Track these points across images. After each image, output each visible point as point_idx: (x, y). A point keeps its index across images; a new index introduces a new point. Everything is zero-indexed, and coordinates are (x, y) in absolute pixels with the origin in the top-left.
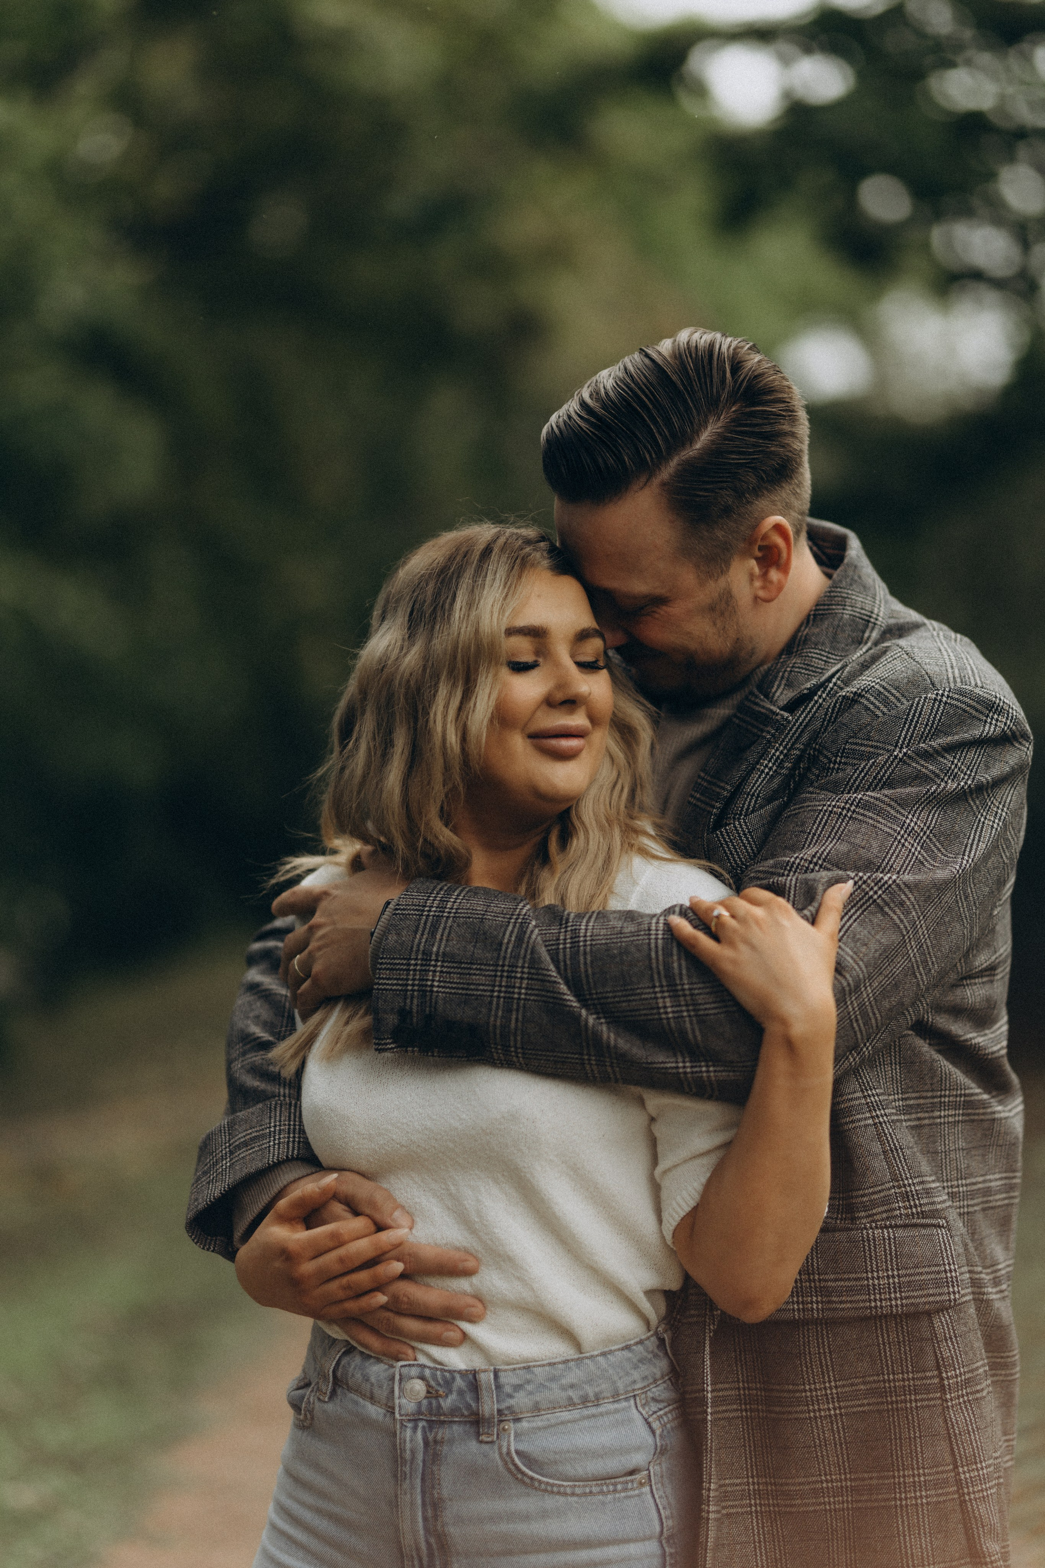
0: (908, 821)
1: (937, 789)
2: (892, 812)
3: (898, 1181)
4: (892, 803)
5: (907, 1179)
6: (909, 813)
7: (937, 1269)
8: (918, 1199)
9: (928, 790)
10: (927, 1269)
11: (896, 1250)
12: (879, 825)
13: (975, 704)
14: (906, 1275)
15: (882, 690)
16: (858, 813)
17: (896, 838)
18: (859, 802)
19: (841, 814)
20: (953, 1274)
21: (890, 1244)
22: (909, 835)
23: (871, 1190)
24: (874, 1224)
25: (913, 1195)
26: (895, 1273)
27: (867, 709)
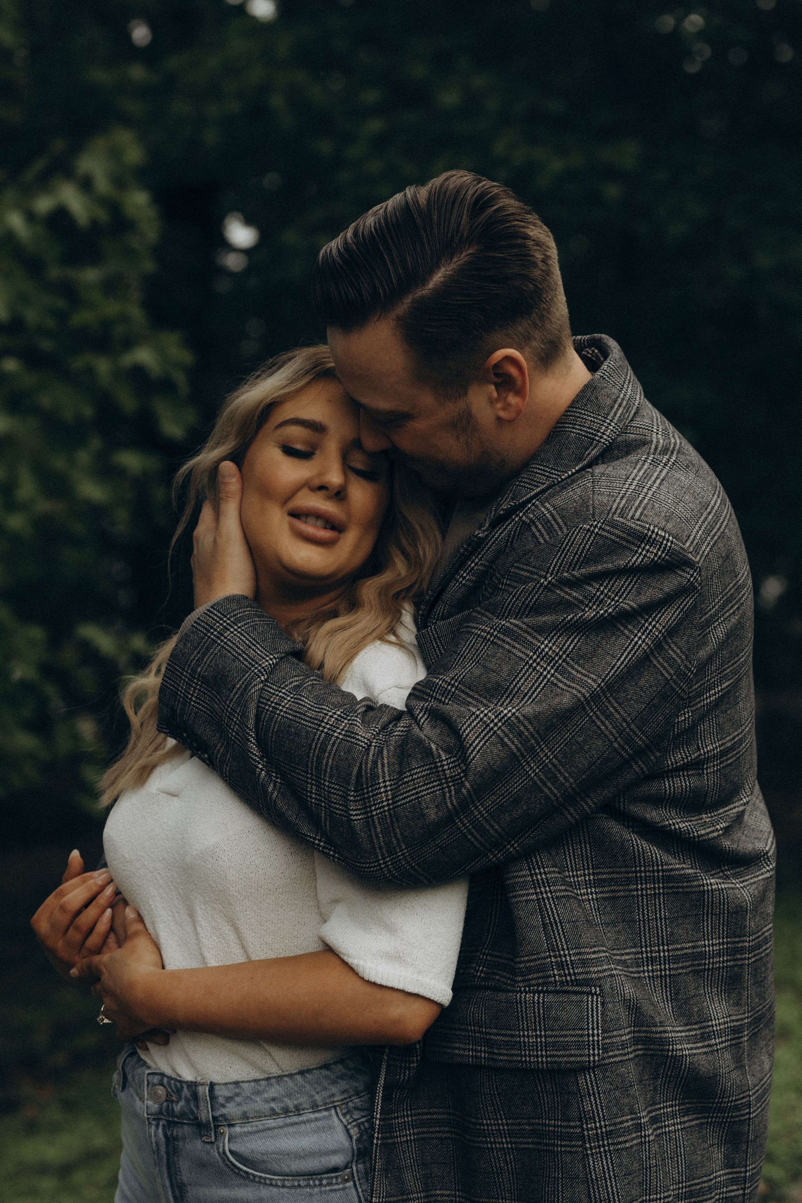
0: (543, 646)
1: (573, 617)
2: (529, 638)
3: (554, 951)
4: (529, 630)
5: (563, 950)
6: (545, 639)
7: (580, 1032)
8: (573, 969)
9: (565, 619)
10: (571, 1032)
11: (543, 1013)
12: (514, 651)
13: (625, 535)
14: (551, 1036)
15: (550, 518)
16: (499, 638)
17: (527, 662)
18: (502, 628)
19: (486, 638)
20: (596, 1038)
21: (538, 1007)
23: (526, 959)
24: (527, 989)
25: (567, 965)
26: (543, 1033)
27: (534, 536)
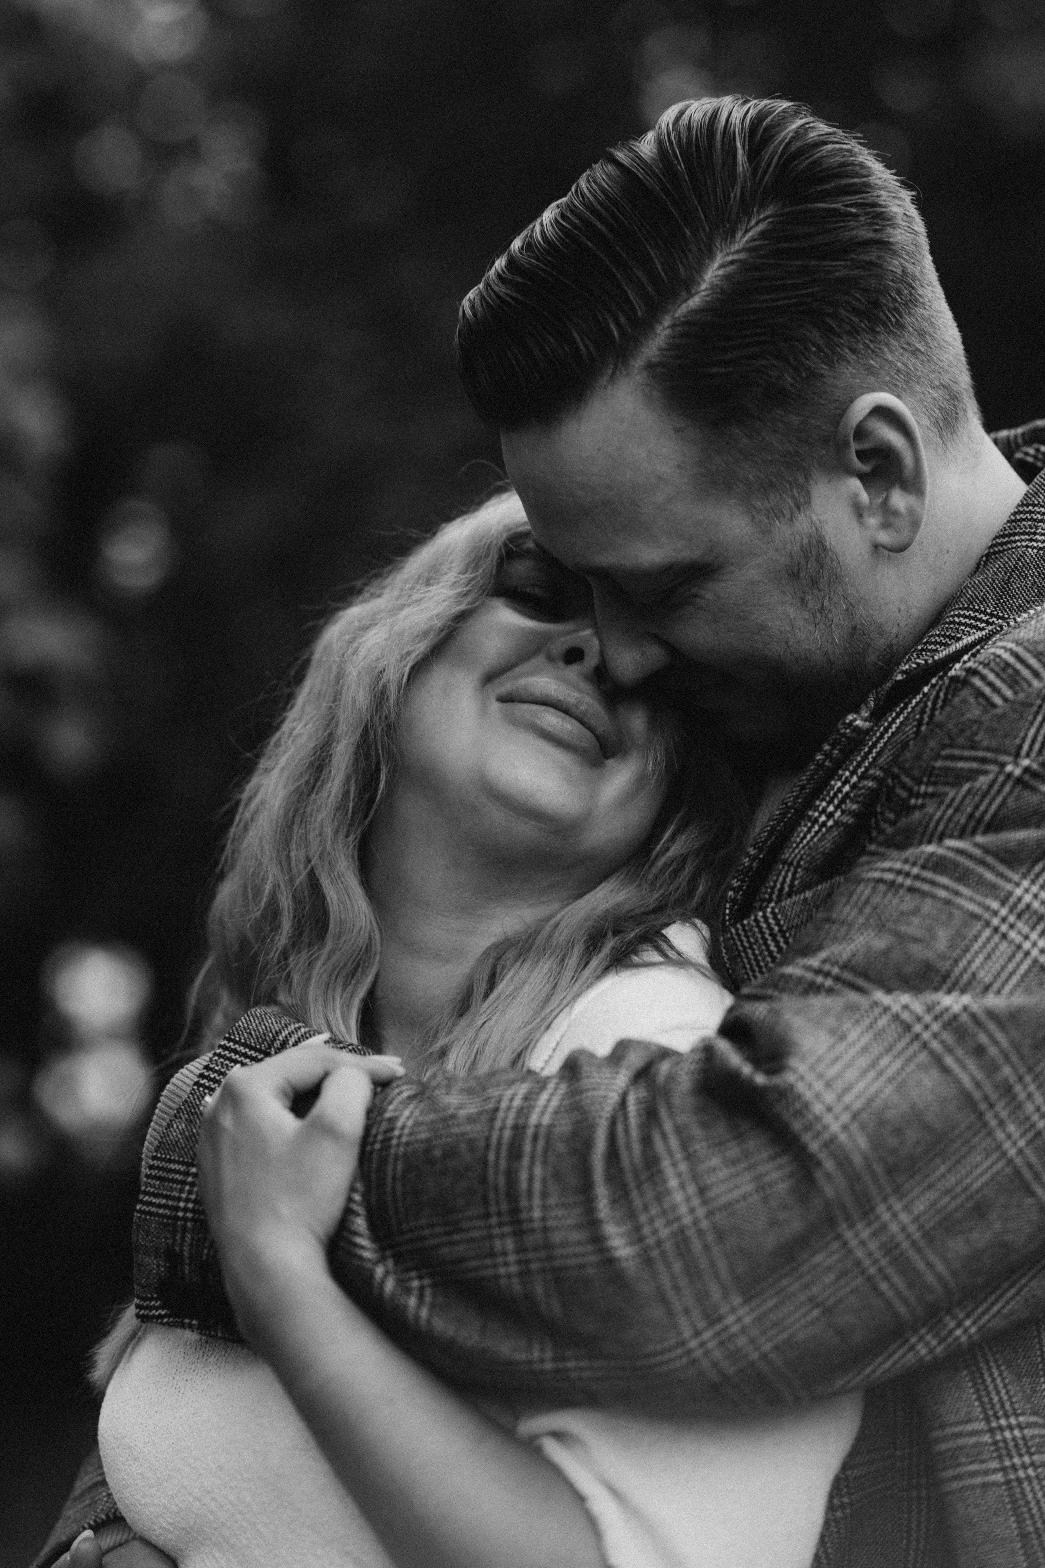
0: (1019, 892)
2: (988, 875)
4: (988, 859)
6: (1024, 876)
12: (958, 900)
15: (1011, 660)
16: (924, 880)
17: (988, 923)
18: (929, 859)
19: (893, 882)
22: (1019, 916)
27: (979, 694)
